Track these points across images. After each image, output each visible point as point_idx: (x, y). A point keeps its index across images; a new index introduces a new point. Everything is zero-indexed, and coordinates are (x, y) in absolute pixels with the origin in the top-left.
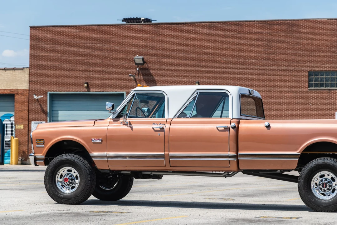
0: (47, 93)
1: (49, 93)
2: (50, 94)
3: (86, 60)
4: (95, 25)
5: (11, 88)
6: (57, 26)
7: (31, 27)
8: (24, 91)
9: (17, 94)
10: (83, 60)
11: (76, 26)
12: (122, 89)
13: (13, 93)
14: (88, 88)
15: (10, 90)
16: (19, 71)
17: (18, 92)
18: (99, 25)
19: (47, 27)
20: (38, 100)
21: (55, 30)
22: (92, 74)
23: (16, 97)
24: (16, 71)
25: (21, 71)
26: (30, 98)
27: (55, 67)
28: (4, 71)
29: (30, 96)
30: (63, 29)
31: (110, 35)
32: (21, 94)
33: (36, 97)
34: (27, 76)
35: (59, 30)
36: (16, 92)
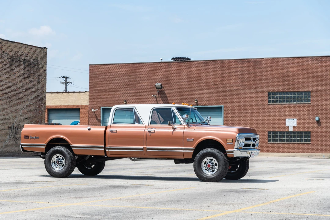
0: (100, 108)
1: (102, 107)
2: (102, 108)
3: (125, 86)
4: (131, 63)
5: (78, 104)
7: (90, 65)
8: (86, 106)
9: (82, 108)
10: (123, 86)
11: (119, 64)
13: (79, 108)
15: (77, 106)
16: (83, 93)
18: (133, 63)
20: (94, 112)
21: (105, 67)
22: (129, 95)
23: (81, 110)
24: (81, 93)
25: (84, 93)
26: (90, 111)
27: (105, 91)
28: (73, 93)
29: (90, 110)
30: (110, 66)
31: (141, 70)
32: (84, 108)
33: (93, 110)
34: (88, 97)
35: (108, 66)
36: (81, 107)
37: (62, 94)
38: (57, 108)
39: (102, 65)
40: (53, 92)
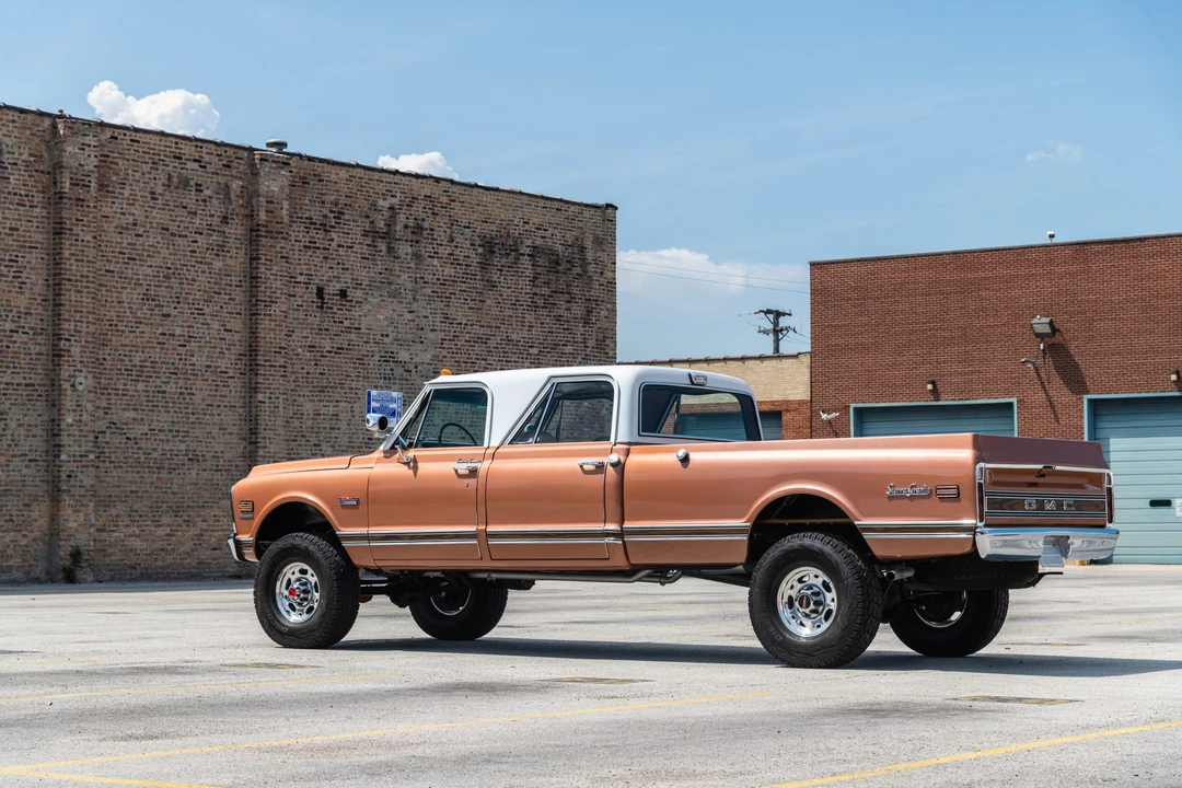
0: (849, 407)
1: (853, 405)
2: (855, 408)
3: (930, 330)
4: (948, 254)
5: (775, 398)
6: (866, 260)
7: (813, 264)
8: (801, 403)
9: (787, 411)
10: (922, 331)
11: (907, 257)
12: (1008, 393)
13: (778, 408)
14: (935, 393)
15: (773, 403)
16: (792, 360)
17: (788, 406)
18: (955, 253)
19: (846, 262)
20: (829, 422)
21: (863, 268)
22: (944, 362)
23: (786, 417)
24: (784, 361)
25: (794, 360)
26: (814, 419)
27: (864, 349)
28: (760, 362)
29: (813, 415)
30: (879, 265)
31: (981, 274)
32: (794, 410)
33: (824, 416)
34: (807, 372)
35: (871, 267)
36: (784, 407)
37: (723, 364)
38: (708, 410)
39: (852, 261)
40: (694, 358)
